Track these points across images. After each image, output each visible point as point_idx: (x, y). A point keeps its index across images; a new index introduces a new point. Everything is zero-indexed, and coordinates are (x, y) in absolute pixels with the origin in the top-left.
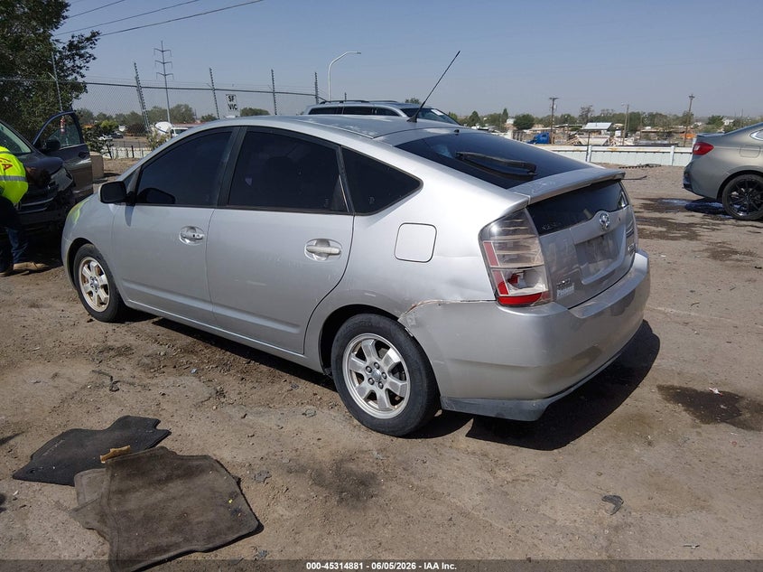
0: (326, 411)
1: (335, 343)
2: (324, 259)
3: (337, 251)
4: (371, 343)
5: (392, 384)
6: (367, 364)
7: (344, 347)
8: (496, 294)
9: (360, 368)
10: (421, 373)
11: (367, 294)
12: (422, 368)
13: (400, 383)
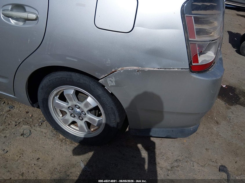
0: (38, 129)
1: (40, 90)
2: (21, 24)
3: (34, 16)
4: (72, 92)
5: (90, 119)
6: (70, 105)
7: (48, 93)
8: (190, 64)
9: (63, 107)
10: (115, 115)
11: (68, 58)
12: (116, 112)
13: (97, 119)
